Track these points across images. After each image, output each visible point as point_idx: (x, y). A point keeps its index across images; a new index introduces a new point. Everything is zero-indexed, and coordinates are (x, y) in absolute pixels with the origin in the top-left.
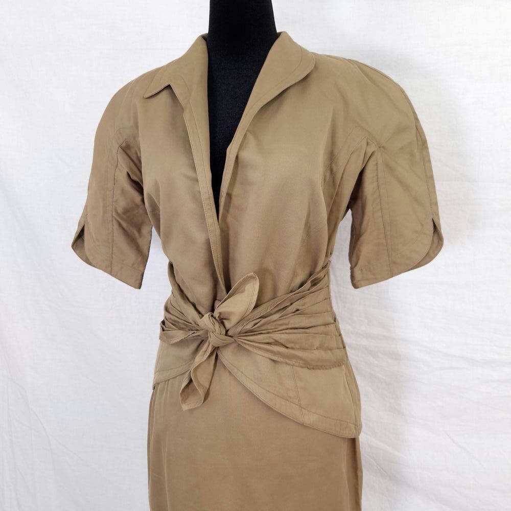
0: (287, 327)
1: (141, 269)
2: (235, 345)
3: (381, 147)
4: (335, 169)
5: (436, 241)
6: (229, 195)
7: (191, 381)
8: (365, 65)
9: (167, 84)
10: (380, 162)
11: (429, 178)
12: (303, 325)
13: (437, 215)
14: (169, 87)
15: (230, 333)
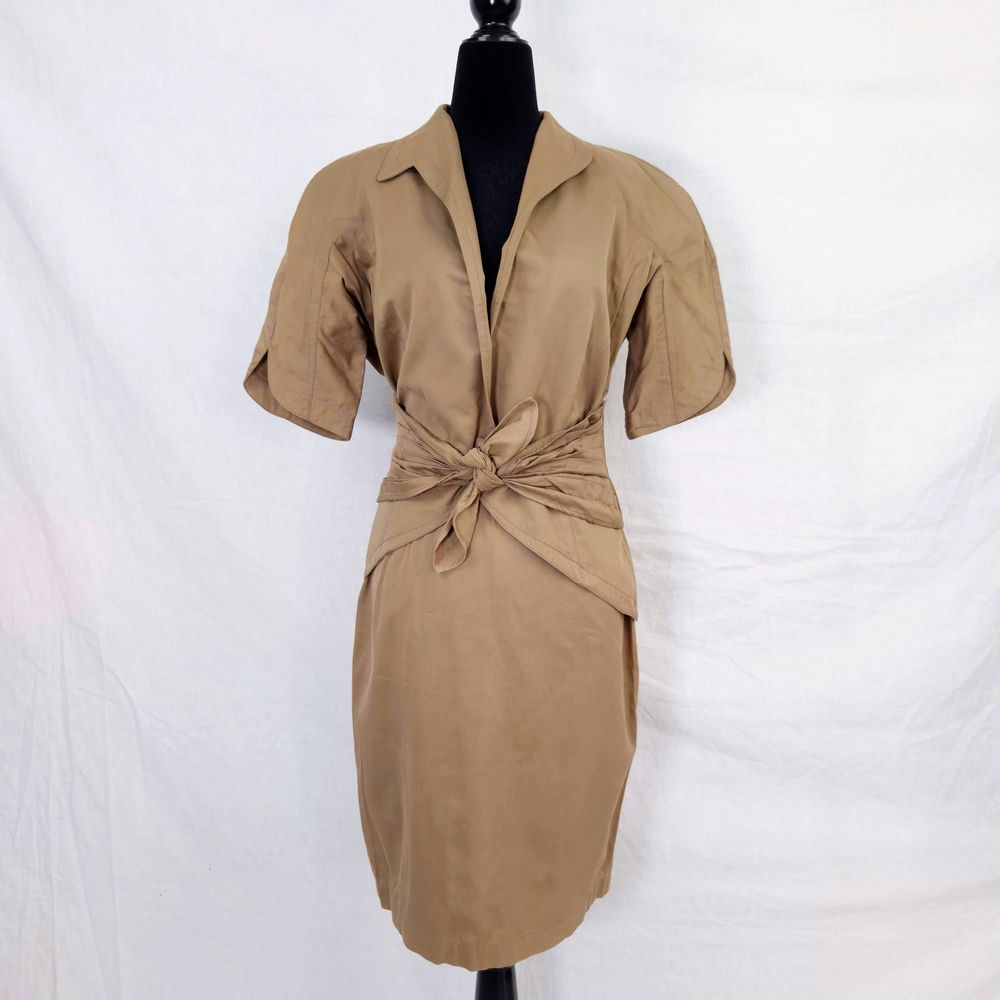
0: (564, 470)
1: (352, 412)
2: (503, 490)
3: (667, 261)
4: (617, 283)
5: (727, 380)
6: (503, 305)
7: (451, 530)
8: (645, 162)
9: (410, 166)
10: (666, 279)
11: (718, 303)
12: (580, 470)
13: (729, 348)
14: (413, 170)
15: (500, 472)
